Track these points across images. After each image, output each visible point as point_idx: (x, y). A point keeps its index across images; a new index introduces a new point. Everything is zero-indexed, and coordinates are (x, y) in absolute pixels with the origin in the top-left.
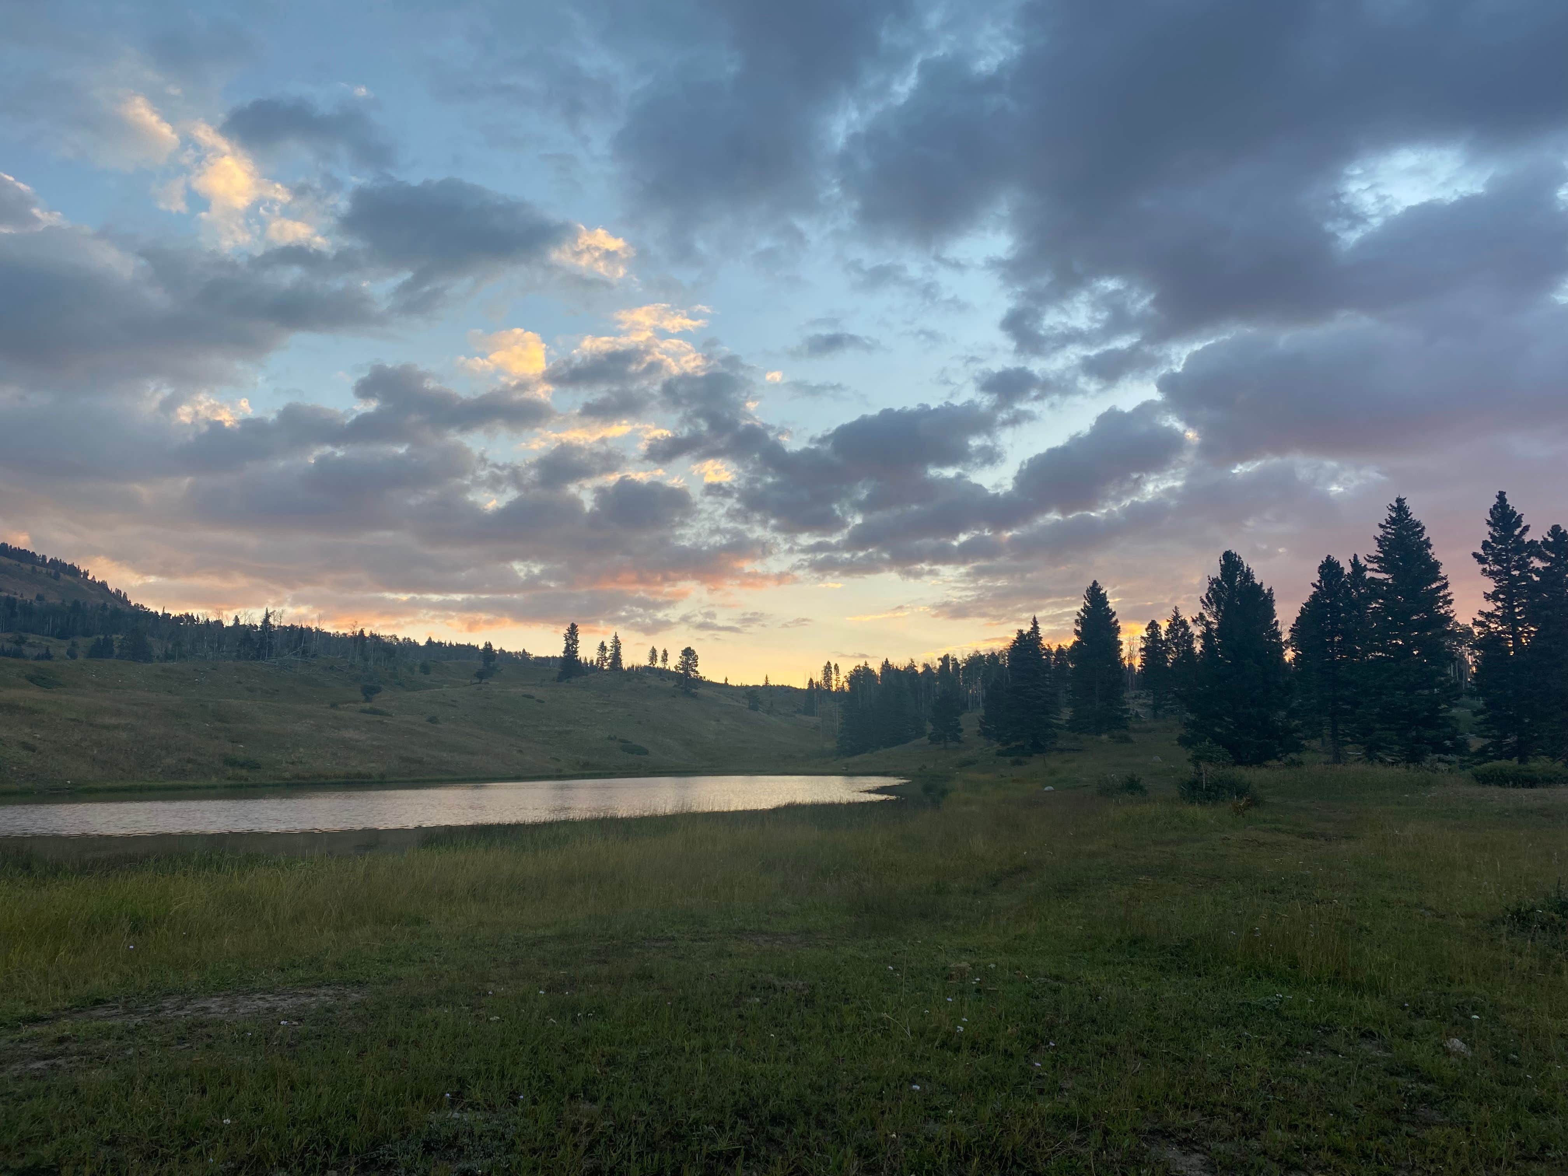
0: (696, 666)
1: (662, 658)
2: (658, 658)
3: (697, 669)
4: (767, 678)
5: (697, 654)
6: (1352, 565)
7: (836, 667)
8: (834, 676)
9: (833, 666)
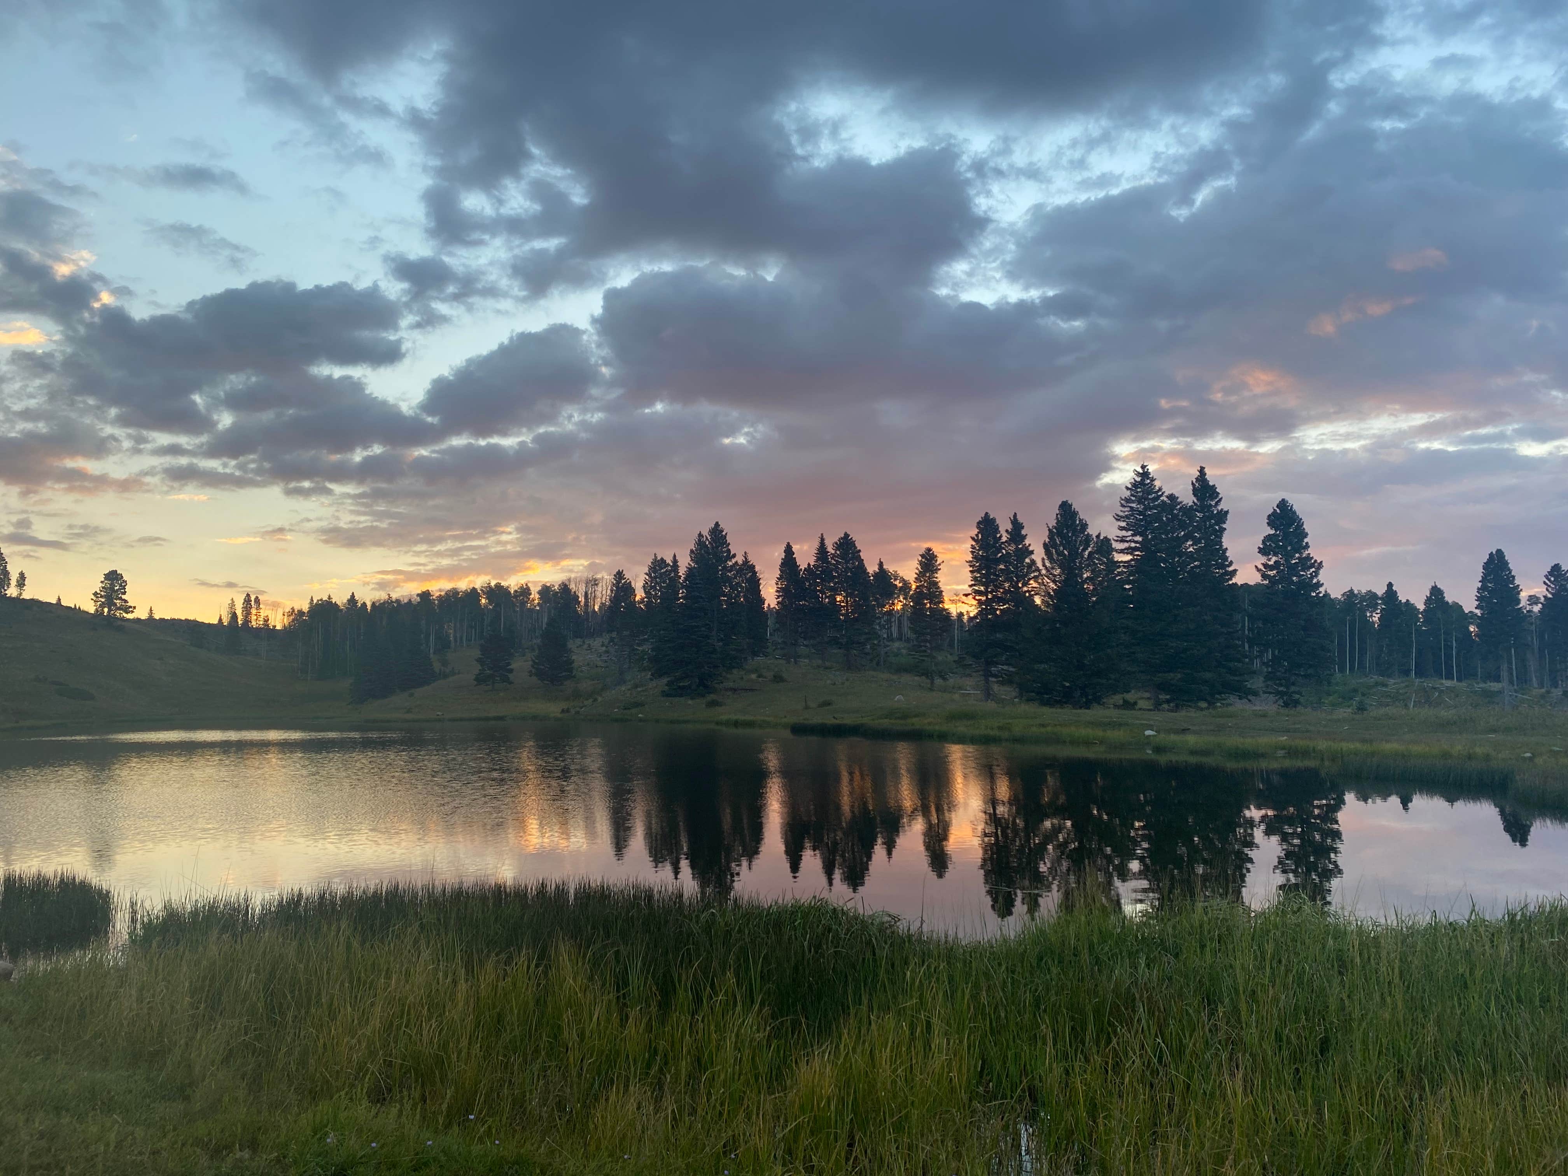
0: (124, 593)
1: (18, 581)
2: (11, 582)
3: (124, 597)
4: (151, 610)
5: (125, 578)
6: (1012, 522)
7: (257, 600)
8: (254, 611)
9: (253, 598)
